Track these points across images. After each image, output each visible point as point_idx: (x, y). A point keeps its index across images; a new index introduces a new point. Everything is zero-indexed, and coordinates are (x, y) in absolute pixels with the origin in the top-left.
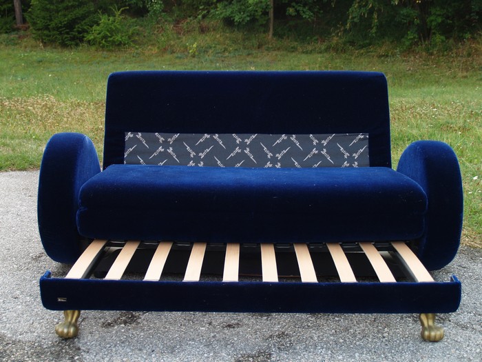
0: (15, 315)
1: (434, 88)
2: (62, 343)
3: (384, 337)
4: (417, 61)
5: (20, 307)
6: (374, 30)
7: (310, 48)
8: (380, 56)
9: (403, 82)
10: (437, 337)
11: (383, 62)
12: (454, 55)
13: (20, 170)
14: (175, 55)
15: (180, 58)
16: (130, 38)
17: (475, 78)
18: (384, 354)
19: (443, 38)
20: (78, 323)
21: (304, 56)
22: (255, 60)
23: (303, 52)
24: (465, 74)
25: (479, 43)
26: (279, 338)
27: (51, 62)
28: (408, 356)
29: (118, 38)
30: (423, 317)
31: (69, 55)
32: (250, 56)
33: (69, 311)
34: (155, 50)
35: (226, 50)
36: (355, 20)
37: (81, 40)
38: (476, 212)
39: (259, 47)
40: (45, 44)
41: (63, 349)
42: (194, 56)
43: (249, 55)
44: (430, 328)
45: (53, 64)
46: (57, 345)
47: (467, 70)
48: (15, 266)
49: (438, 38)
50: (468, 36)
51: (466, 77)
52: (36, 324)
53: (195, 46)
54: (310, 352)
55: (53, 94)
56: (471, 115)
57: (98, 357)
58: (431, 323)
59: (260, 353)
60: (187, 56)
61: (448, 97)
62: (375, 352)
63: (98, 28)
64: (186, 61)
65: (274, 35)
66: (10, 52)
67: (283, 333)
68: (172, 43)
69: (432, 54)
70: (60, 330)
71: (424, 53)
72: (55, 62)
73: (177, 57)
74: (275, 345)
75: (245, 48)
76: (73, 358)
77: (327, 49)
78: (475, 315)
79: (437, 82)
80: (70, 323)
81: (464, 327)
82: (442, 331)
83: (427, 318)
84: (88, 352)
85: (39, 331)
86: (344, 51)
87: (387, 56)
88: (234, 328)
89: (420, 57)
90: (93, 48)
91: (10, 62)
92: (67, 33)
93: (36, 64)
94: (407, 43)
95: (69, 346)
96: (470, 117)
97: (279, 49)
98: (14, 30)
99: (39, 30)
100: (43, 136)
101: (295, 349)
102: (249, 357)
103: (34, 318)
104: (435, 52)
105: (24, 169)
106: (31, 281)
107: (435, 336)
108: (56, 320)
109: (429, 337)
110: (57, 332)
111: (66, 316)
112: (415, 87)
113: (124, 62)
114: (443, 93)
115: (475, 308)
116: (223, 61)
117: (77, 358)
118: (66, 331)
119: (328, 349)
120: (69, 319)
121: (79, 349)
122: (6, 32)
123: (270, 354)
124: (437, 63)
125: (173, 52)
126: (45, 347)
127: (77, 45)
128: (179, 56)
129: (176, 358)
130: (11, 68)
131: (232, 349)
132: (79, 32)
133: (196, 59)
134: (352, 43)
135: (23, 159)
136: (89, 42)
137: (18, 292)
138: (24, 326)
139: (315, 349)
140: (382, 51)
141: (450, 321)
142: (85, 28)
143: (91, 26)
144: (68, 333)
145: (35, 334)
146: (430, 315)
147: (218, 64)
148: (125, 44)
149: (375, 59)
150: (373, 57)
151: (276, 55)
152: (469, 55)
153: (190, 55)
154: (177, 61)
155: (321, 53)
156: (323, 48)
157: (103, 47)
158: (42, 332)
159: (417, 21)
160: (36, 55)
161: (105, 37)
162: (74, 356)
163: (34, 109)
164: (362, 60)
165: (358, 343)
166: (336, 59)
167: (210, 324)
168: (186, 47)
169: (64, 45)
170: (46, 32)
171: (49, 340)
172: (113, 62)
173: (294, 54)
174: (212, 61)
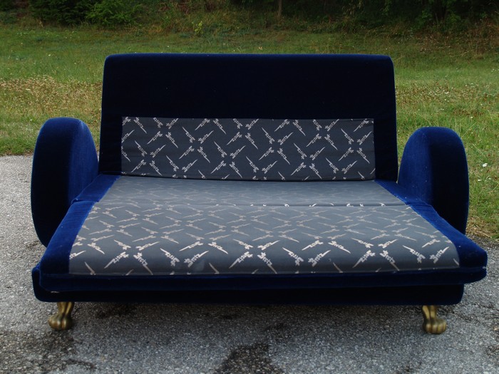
0: (7, 305)
1: (448, 70)
2: (55, 334)
3: (385, 329)
4: (432, 42)
5: (13, 297)
6: (387, 9)
7: (320, 27)
8: (393, 36)
9: (416, 63)
10: (440, 329)
11: (396, 42)
12: (469, 35)
13: (17, 154)
14: (180, 34)
15: (185, 37)
16: (133, 16)
17: (491, 60)
18: (384, 346)
19: (458, 17)
20: (72, 313)
21: (313, 36)
22: (263, 39)
23: (313, 32)
24: (481, 55)
25: (495, 23)
26: (277, 329)
27: (51, 41)
28: (408, 348)
29: (121, 16)
30: (425, 309)
31: (69, 33)
32: (258, 36)
33: (62, 303)
34: (159, 29)
35: (232, 29)
37: (82, 18)
38: (485, 200)
39: (268, 26)
40: (45, 23)
41: (55, 340)
42: (199, 35)
43: (256, 34)
44: (432, 321)
45: (53, 43)
46: (50, 336)
47: (483, 52)
48: (8, 254)
49: (454, 18)
50: (485, 15)
51: (481, 58)
52: (28, 314)
53: (200, 24)
54: (308, 344)
55: (52, 75)
56: (485, 98)
57: (91, 348)
58: (433, 314)
59: (257, 345)
60: (192, 35)
61: (462, 79)
62: (375, 344)
63: (100, 6)
64: (191, 40)
65: (283, 13)
66: (9, 30)
67: (282, 325)
68: (177, 21)
69: (446, 34)
70: (53, 322)
71: (439, 33)
72: (55, 41)
73: (181, 37)
74: (272, 337)
75: (252, 28)
76: (66, 349)
77: (338, 29)
78: (480, 307)
79: (451, 63)
80: (64, 314)
81: (468, 319)
82: (445, 323)
83: (430, 310)
84: (81, 343)
85: (32, 321)
86: (355, 31)
87: (400, 36)
88: (231, 319)
89: (434, 37)
90: (95, 27)
91: (8, 42)
92: (68, 11)
93: (35, 43)
94: (421, 23)
95: (62, 337)
96: (484, 100)
97: (287, 28)
98: (12, 7)
99: (38, 7)
100: (41, 119)
101: (293, 341)
102: (245, 349)
103: (27, 308)
104: (450, 32)
105: (21, 154)
106: (25, 270)
107: (437, 328)
108: (50, 311)
109: (431, 330)
110: (50, 324)
111: (60, 307)
112: (428, 68)
113: (127, 41)
114: (457, 75)
115: (480, 299)
116: (229, 40)
117: (70, 349)
118: (59, 323)
119: (327, 341)
120: (63, 310)
121: (72, 340)
122: (4, 10)
123: (268, 346)
124: (451, 44)
125: (177, 31)
126: (37, 337)
127: (78, 23)
128: (184, 35)
129: (171, 350)
130: (9, 48)
131: (229, 341)
132: (80, 10)
133: (201, 39)
134: (364, 22)
135: (20, 143)
136: (90, 20)
137: (11, 281)
138: (16, 316)
139: (313, 341)
140: (394, 31)
141: (453, 313)
142: (87, 5)
143: (93, 4)
144: (61, 325)
145: (28, 325)
146: (432, 307)
147: (224, 44)
148: (128, 23)
149: (388, 39)
150: (385, 37)
151: (285, 35)
152: (485, 35)
153: (195, 34)
154: (182, 40)
155: (331, 32)
156: (334, 27)
157: (105, 26)
158: (35, 323)
160: (35, 34)
161: (107, 15)
162: (68, 347)
163: (32, 90)
164: (374, 40)
165: (358, 335)
166: (347, 39)
167: (207, 315)
168: (191, 26)
169: (65, 24)
170: (45, 10)
171: (42, 330)
172: (114, 42)
173: (303, 34)
174: (218, 41)
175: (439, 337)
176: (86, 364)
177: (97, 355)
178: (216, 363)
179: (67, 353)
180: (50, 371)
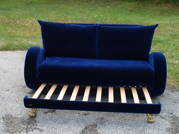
0: (16, 108)
2: (31, 119)
3: (135, 121)
4: (170, 6)
5: (18, 105)
8: (156, 4)
9: (164, 14)
10: (152, 122)
11: (157, 6)
13: (21, 50)
15: (82, 2)
20: (36, 112)
21: (128, 3)
22: (110, 4)
26: (101, 119)
28: (141, 128)
30: (148, 115)
31: (41, 0)
32: (108, 2)
33: (33, 108)
38: (177, 73)
41: (31, 121)
44: (150, 119)
45: (36, 4)
46: (29, 119)
48: (17, 90)
52: (23, 112)
54: (110, 125)
55: (35, 17)
57: (42, 124)
58: (151, 117)
59: (93, 125)
60: (85, 2)
62: (131, 126)
64: (84, 3)
67: (102, 118)
69: (176, 3)
70: (30, 114)
71: (173, 3)
72: (36, 3)
73: (81, 2)
74: (99, 122)
77: (137, 1)
78: (168, 114)
80: (33, 112)
81: (163, 118)
82: (154, 120)
84: (39, 122)
85: (24, 114)
86: (143, 1)
87: (159, 3)
88: (86, 115)
89: (171, 4)
91: (20, 3)
93: (29, 4)
95: (33, 120)
100: (30, 36)
101: (105, 124)
102: (90, 126)
103: (22, 109)
104: (177, 3)
105: (23, 50)
106: (22, 95)
107: (152, 121)
108: (29, 110)
109: (150, 121)
110: (29, 115)
111: (32, 110)
112: (168, 16)
113: (62, 4)
115: (169, 111)
116: (98, 4)
117: (35, 124)
118: (32, 115)
119: (116, 124)
120: (33, 111)
121: (36, 121)
123: (97, 125)
124: (177, 7)
125: (79, 0)
126: (25, 120)
129: (66, 125)
130: (20, 5)
131: (85, 123)
133: (88, 3)
135: (22, 46)
137: (18, 100)
138: (19, 112)
139: (112, 124)
140: (157, 1)
141: (159, 115)
144: (33, 115)
145: (22, 115)
146: (151, 114)
147: (96, 5)
149: (155, 4)
150: (154, 4)
151: (118, 2)
153: (86, 1)
154: (81, 3)
155: (134, 2)
158: (25, 115)
160: (29, 0)
164: (149, 5)
165: (126, 122)
166: (140, 4)
167: (79, 113)
171: (27, 117)
172: (57, 4)
173: (124, 2)
174: (94, 4)
175: (152, 124)
176: (40, 129)
177: (43, 126)
178: (80, 131)
179: (34, 125)
180: (28, 131)
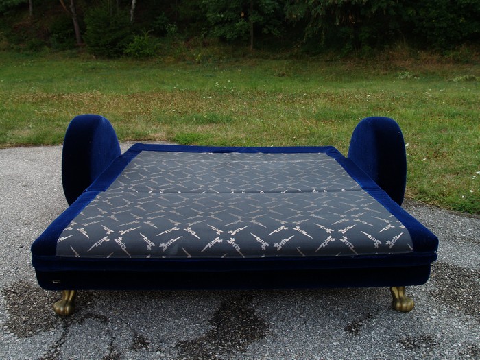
1: (364, 82)
6: (322, 43)
7: (278, 56)
8: (327, 61)
11: (329, 65)
12: (378, 59)
14: (186, 62)
15: (190, 64)
16: (155, 51)
17: (392, 75)
19: (370, 48)
22: (241, 65)
23: (274, 59)
24: (385, 72)
25: (394, 51)
27: (101, 68)
29: (147, 51)
31: (113, 63)
34: (172, 59)
35: (221, 58)
36: (310, 36)
37: (122, 54)
39: (244, 56)
40: (97, 57)
42: (199, 63)
43: (236, 61)
47: (387, 70)
49: (367, 48)
50: (387, 46)
51: (386, 74)
53: (199, 55)
56: (394, 99)
60: (194, 63)
61: (374, 88)
63: (133, 45)
64: (193, 66)
65: (254, 47)
66: (73, 62)
68: (184, 54)
69: (362, 59)
71: (357, 58)
73: (187, 64)
75: (234, 57)
77: (290, 57)
79: (366, 78)
87: (331, 61)
89: (354, 62)
90: (130, 59)
92: (112, 49)
93: (90, 70)
94: (345, 52)
97: (257, 57)
98: (75, 47)
99: (92, 47)
104: (365, 58)
113: (151, 68)
114: (371, 85)
122: (70, 49)
125: (185, 60)
127: (119, 57)
128: (189, 62)
130: (73, 73)
132: (120, 48)
133: (200, 65)
134: (307, 52)
136: (127, 54)
142: (124, 44)
143: (128, 44)
148: (151, 55)
149: (323, 63)
150: (322, 61)
151: (256, 61)
152: (388, 59)
153: (196, 62)
154: (188, 66)
155: (285, 59)
156: (288, 55)
157: (136, 58)
159: (352, 37)
160: (90, 64)
161: (138, 51)
168: (193, 57)
169: (110, 57)
170: (97, 48)
173: (267, 60)
174: (211, 67)
176: (101, 317)
177: (111, 308)
179: (86, 307)
